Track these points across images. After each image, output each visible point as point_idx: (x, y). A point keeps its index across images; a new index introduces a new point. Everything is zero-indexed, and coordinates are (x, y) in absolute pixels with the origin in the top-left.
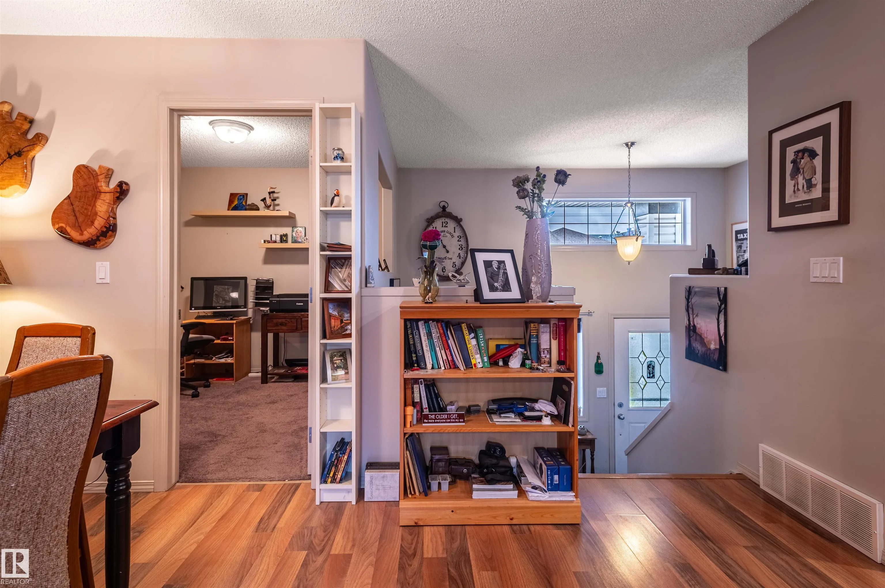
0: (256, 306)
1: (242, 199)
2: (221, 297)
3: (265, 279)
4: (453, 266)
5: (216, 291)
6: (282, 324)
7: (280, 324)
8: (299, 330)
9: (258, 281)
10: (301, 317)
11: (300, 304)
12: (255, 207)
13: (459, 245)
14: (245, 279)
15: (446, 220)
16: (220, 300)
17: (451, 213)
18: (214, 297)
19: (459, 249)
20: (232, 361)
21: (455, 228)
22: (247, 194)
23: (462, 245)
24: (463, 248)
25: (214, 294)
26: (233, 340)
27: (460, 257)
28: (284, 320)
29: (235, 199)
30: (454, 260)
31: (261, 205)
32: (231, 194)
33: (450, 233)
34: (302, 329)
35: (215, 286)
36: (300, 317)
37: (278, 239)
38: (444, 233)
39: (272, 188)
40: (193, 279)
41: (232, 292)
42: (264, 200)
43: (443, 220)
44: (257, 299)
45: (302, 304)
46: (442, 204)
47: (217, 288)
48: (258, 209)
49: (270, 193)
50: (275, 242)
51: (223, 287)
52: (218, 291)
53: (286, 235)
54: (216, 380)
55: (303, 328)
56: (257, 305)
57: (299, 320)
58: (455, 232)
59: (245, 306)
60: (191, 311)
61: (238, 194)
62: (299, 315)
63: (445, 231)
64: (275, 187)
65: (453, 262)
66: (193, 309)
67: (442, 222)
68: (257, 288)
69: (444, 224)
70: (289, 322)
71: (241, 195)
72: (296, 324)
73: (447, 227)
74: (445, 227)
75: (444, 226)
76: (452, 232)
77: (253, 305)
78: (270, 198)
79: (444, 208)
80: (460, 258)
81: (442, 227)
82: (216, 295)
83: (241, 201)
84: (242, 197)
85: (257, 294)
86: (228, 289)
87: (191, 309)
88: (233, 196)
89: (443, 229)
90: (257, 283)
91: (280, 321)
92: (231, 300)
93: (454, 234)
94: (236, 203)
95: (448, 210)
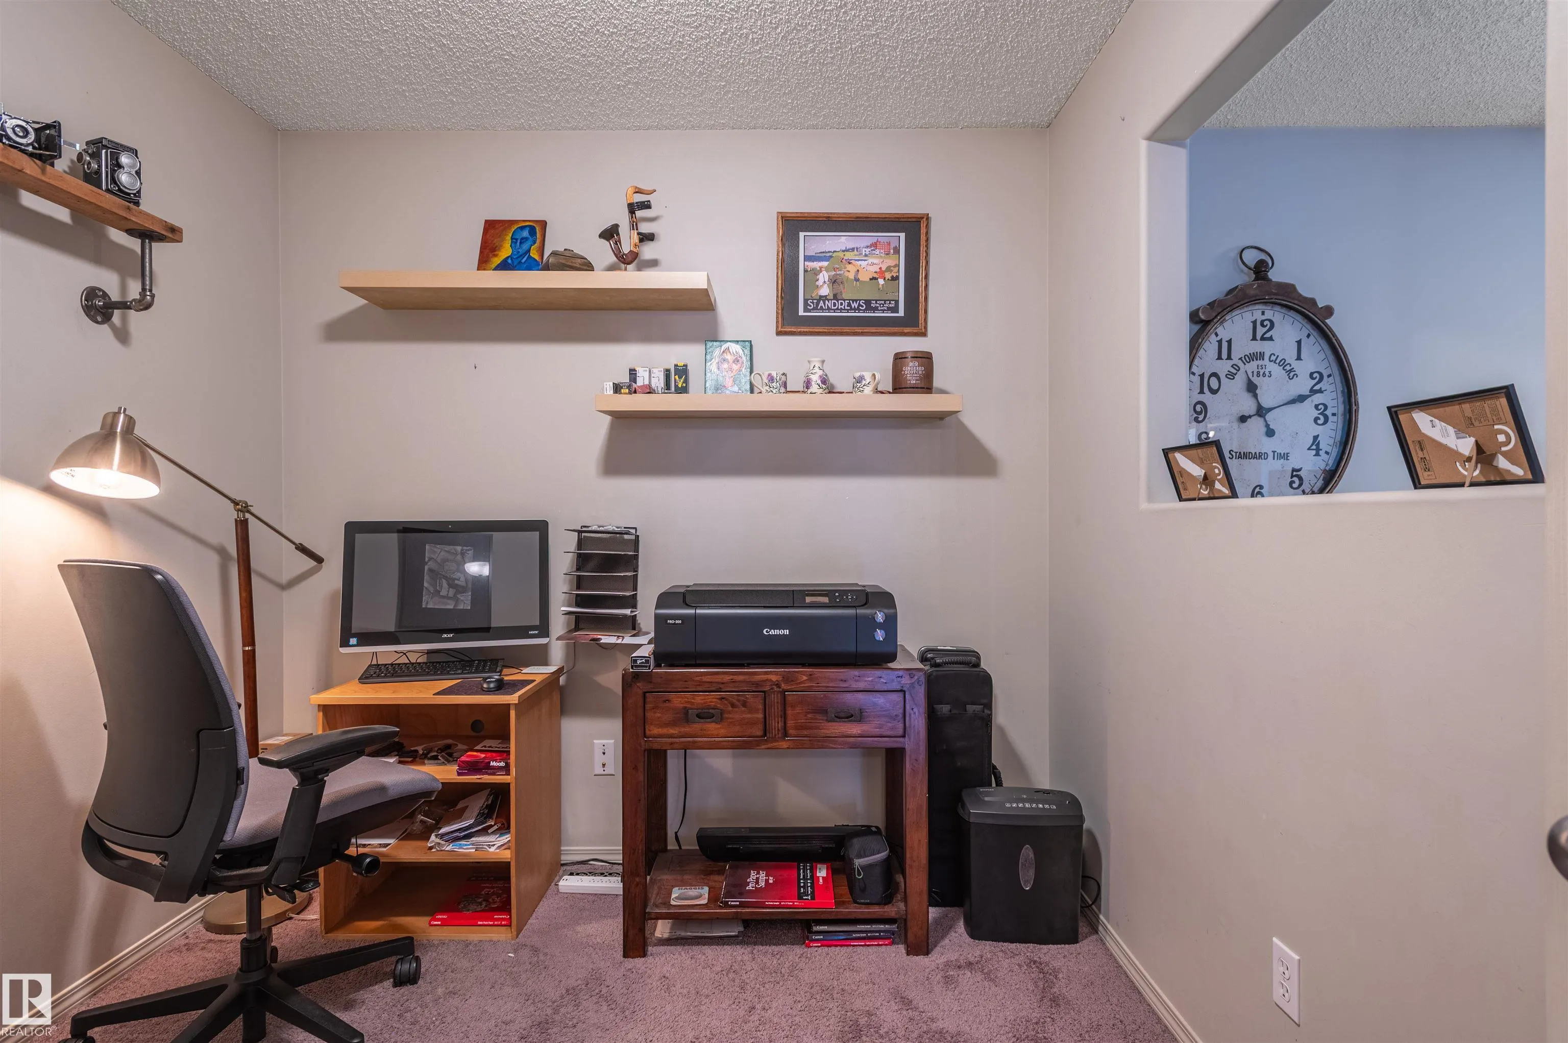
0: (577, 628)
1: (526, 239)
2: (446, 578)
3: (610, 528)
4: (1292, 483)
5: (430, 559)
6: (705, 715)
7: (698, 716)
8: (774, 739)
9: (584, 537)
10: (783, 686)
11: (777, 632)
12: (579, 261)
13: (1316, 407)
14: (541, 527)
15: (1269, 314)
16: (441, 587)
17: (1292, 287)
18: (426, 577)
19: (1316, 420)
20: (507, 855)
21: (1299, 343)
22: (543, 224)
23: (1326, 407)
24: (1331, 418)
25: (426, 568)
26: (507, 769)
27: (1318, 450)
28: (712, 699)
29: (503, 240)
30: (1294, 463)
31: (601, 253)
32: (486, 221)
33: (1283, 363)
34: (786, 734)
35: (427, 547)
36: (778, 686)
37: (658, 382)
38: (1260, 362)
39: (639, 191)
40: (353, 529)
41: (474, 559)
42: (610, 234)
43: (1256, 313)
44: (581, 601)
45: (787, 632)
46: (1251, 257)
47: (434, 553)
48: (588, 266)
49: (632, 208)
50: (649, 390)
51: (447, 548)
52: (436, 561)
53: (682, 371)
54: (444, 923)
55: (791, 732)
56: (579, 622)
57: (775, 698)
58: (1299, 358)
59: (544, 629)
60: (344, 650)
61: (512, 222)
62: (774, 678)
63: (1261, 356)
64: (650, 188)
65: (1294, 470)
66: (353, 641)
67: (1254, 323)
68: (582, 560)
69: (1260, 331)
70: (733, 706)
71: (522, 228)
72: (761, 716)
73: (1271, 339)
74: (1263, 339)
75: (1259, 336)
76: (1290, 355)
77: (568, 624)
78: (634, 225)
79: (1260, 270)
80: (1317, 454)
81: (1254, 338)
82: (431, 570)
83: (525, 247)
84: (525, 234)
85: (580, 583)
86: (463, 554)
87: (345, 643)
88: (494, 230)
89: (1257, 347)
90: (580, 544)
91: (700, 699)
92: (470, 586)
93: (1295, 364)
94: (506, 251)
95: (1275, 275)
